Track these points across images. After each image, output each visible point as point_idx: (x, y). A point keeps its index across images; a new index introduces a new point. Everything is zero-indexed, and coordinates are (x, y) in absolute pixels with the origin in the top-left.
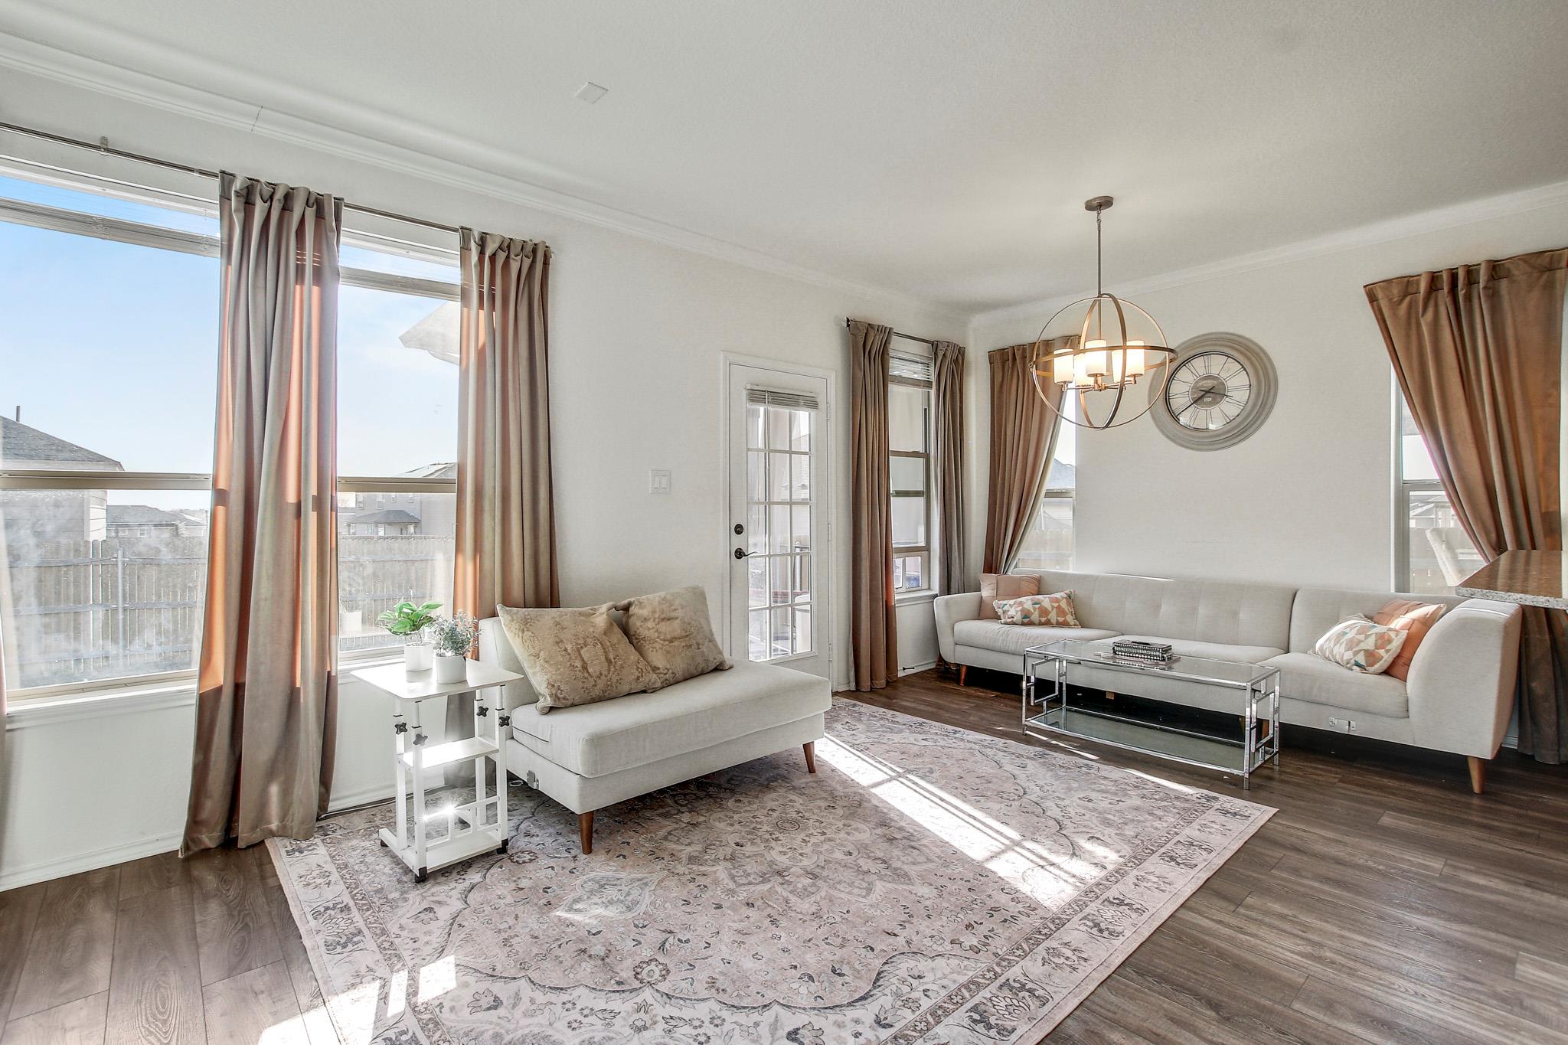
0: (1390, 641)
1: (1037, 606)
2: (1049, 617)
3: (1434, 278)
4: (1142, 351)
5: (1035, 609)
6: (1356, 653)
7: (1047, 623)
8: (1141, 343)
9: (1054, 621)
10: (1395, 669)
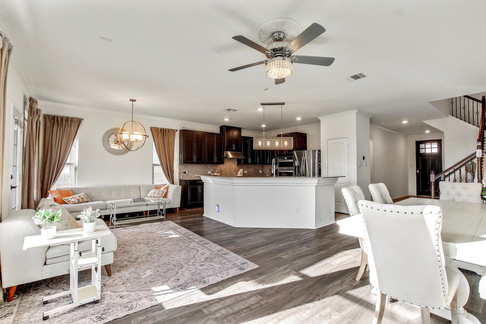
0: (164, 192)
1: (80, 197)
2: (84, 200)
3: (161, 129)
4: (142, 136)
5: (80, 198)
6: (160, 195)
7: (84, 202)
8: (142, 134)
9: (85, 201)
10: (165, 196)
